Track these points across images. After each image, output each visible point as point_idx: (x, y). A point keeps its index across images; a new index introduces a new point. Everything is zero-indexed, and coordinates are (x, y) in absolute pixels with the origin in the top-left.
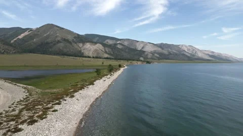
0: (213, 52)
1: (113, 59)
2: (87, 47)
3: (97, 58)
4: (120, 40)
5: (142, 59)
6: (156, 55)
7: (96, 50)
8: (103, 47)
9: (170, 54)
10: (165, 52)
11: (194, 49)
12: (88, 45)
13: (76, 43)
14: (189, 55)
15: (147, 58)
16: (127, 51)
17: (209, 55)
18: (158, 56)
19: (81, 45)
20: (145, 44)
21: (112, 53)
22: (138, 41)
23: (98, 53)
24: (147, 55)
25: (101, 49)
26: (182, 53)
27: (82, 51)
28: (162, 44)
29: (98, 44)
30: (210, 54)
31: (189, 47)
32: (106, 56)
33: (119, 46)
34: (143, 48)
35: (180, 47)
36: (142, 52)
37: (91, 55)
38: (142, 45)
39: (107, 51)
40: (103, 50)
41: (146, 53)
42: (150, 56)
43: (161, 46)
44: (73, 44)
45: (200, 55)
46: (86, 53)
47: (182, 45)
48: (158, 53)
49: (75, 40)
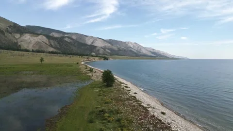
0: (153, 49)
1: (60, 53)
2: (26, 39)
3: (38, 51)
4: (68, 33)
5: (93, 54)
6: (107, 50)
7: (38, 43)
8: (47, 40)
9: (119, 50)
10: (115, 48)
11: (139, 46)
12: (27, 37)
13: (11, 33)
14: (135, 51)
15: (99, 54)
16: (76, 45)
17: (150, 51)
18: (109, 52)
19: (17, 36)
20: (95, 39)
21: (59, 47)
22: (87, 36)
23: (41, 47)
24: (98, 50)
25: (45, 41)
26: (130, 49)
27: (19, 44)
28: (110, 40)
29: (41, 36)
30: (152, 51)
31: (134, 45)
32: (51, 49)
33: (66, 39)
34: (92, 43)
36: (92, 48)
37: (30, 48)
38: (91, 40)
39: (53, 44)
40: (48, 43)
41: (97, 49)
42: (101, 51)
43: (110, 42)
44: (6, 34)
45: (144, 52)
46: (24, 46)
47: (128, 42)
48: (109, 49)
49: (9, 29)
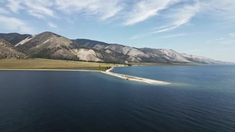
1: (103, 62)
2: (81, 53)
3: (91, 61)
4: (109, 45)
5: (126, 62)
6: (138, 58)
7: (89, 55)
8: (95, 52)
9: (151, 57)
10: (147, 56)
11: (174, 53)
12: (82, 51)
13: (72, 49)
14: (168, 58)
15: (131, 62)
16: (114, 55)
17: (187, 58)
18: (140, 59)
19: (76, 50)
20: (130, 49)
21: (102, 57)
22: (124, 46)
23: (91, 58)
24: (131, 59)
25: (93, 54)
26: (162, 56)
27: (78, 56)
28: (145, 48)
29: (91, 50)
30: (188, 57)
31: (169, 51)
32: (98, 60)
33: (108, 51)
34: (128, 52)
35: (161, 51)
36: (127, 57)
37: (85, 59)
38: (128, 50)
39: (98, 55)
40: (95, 55)
41: (130, 57)
42: (133, 59)
43: (145, 50)
45: (179, 58)
46: (81, 58)
47: (164, 50)
48: (141, 57)
49: (71, 46)
